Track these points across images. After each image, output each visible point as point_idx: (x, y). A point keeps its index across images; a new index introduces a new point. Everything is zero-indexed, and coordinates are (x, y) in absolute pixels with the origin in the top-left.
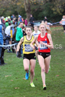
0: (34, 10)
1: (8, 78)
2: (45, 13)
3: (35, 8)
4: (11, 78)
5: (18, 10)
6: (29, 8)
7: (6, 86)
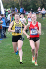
0: (24, 5)
1: (8, 46)
2: (31, 6)
3: (25, 3)
4: (10, 46)
5: (15, 5)
6: (21, 3)
7: (7, 51)
